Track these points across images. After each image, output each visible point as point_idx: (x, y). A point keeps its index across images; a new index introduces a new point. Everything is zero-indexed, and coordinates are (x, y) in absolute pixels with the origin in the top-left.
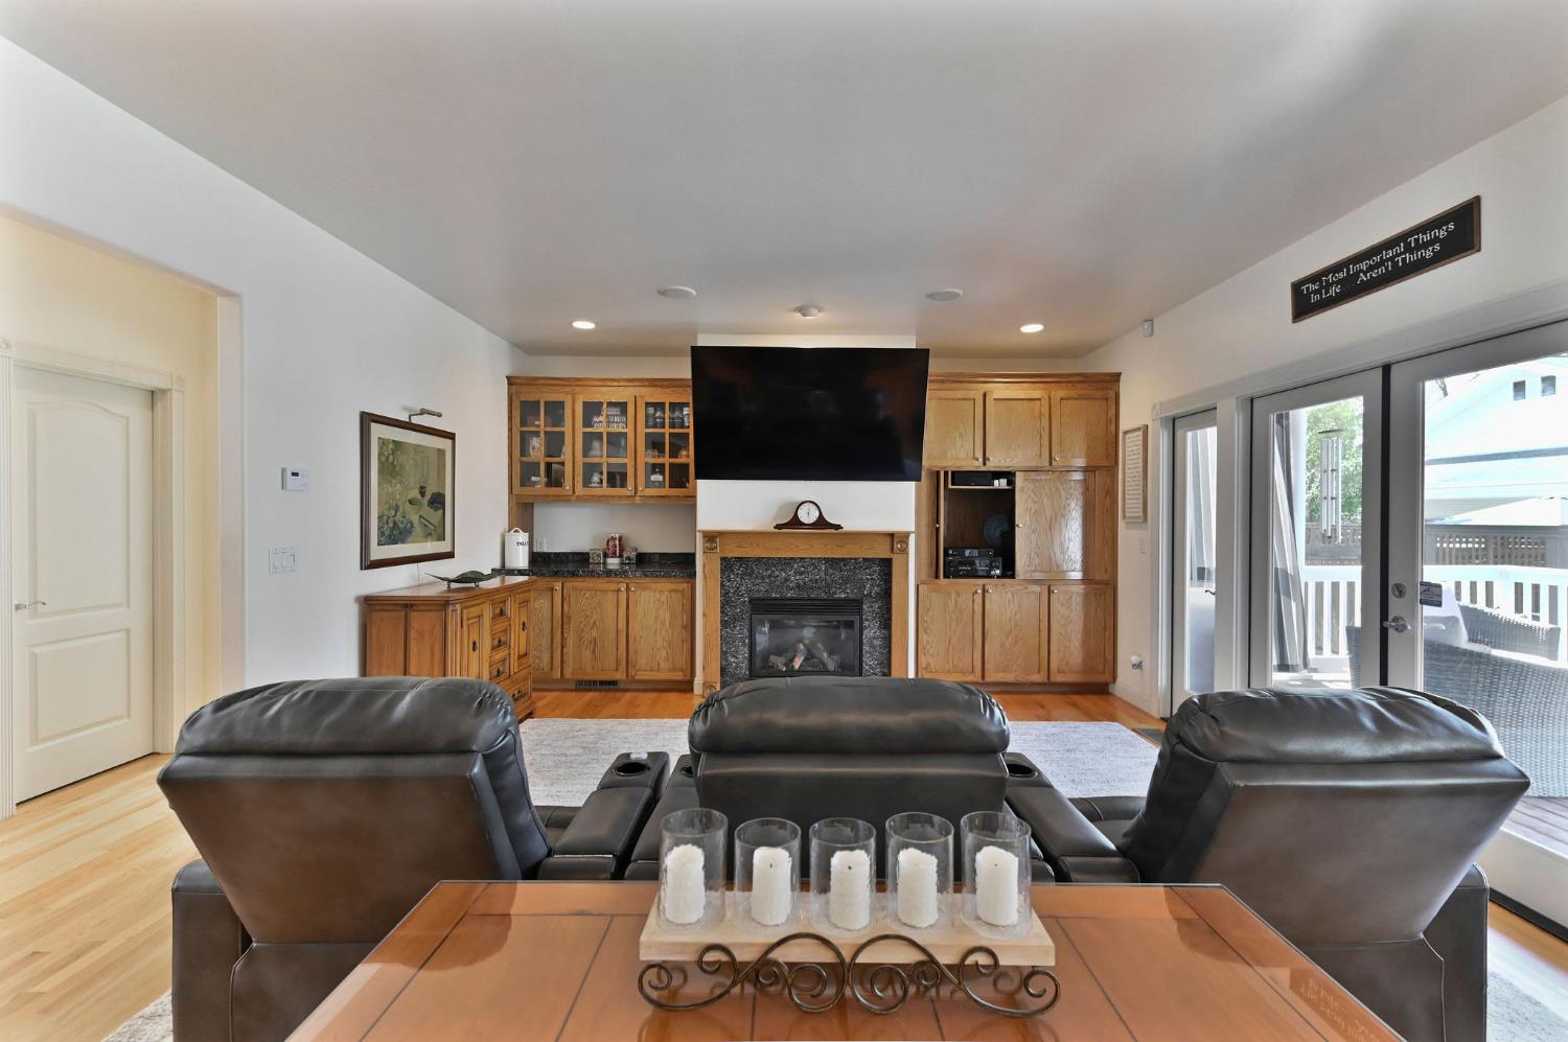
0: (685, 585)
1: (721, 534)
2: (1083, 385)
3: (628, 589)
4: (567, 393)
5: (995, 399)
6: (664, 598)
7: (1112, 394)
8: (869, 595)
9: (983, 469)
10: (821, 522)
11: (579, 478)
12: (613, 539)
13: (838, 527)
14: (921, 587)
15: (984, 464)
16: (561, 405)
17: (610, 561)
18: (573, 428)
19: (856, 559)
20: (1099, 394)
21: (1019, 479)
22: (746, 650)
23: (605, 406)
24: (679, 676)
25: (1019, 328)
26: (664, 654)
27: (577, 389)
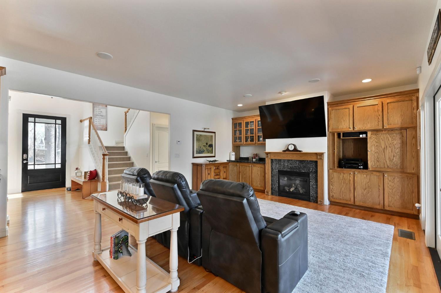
0: (263, 166)
1: (270, 153)
2: (399, 97)
3: (251, 166)
4: (242, 121)
5: (357, 107)
6: (259, 169)
7: (414, 98)
8: (312, 172)
9: (353, 131)
10: (295, 150)
11: (245, 140)
12: (254, 154)
13: (300, 151)
14: (330, 170)
15: (354, 129)
16: (241, 123)
17: (253, 159)
18: (243, 128)
19: (307, 161)
20: (407, 99)
21: (369, 134)
22: (277, 184)
23: (249, 122)
24: (262, 189)
25: (361, 81)
26: (259, 183)
27: (244, 119)
